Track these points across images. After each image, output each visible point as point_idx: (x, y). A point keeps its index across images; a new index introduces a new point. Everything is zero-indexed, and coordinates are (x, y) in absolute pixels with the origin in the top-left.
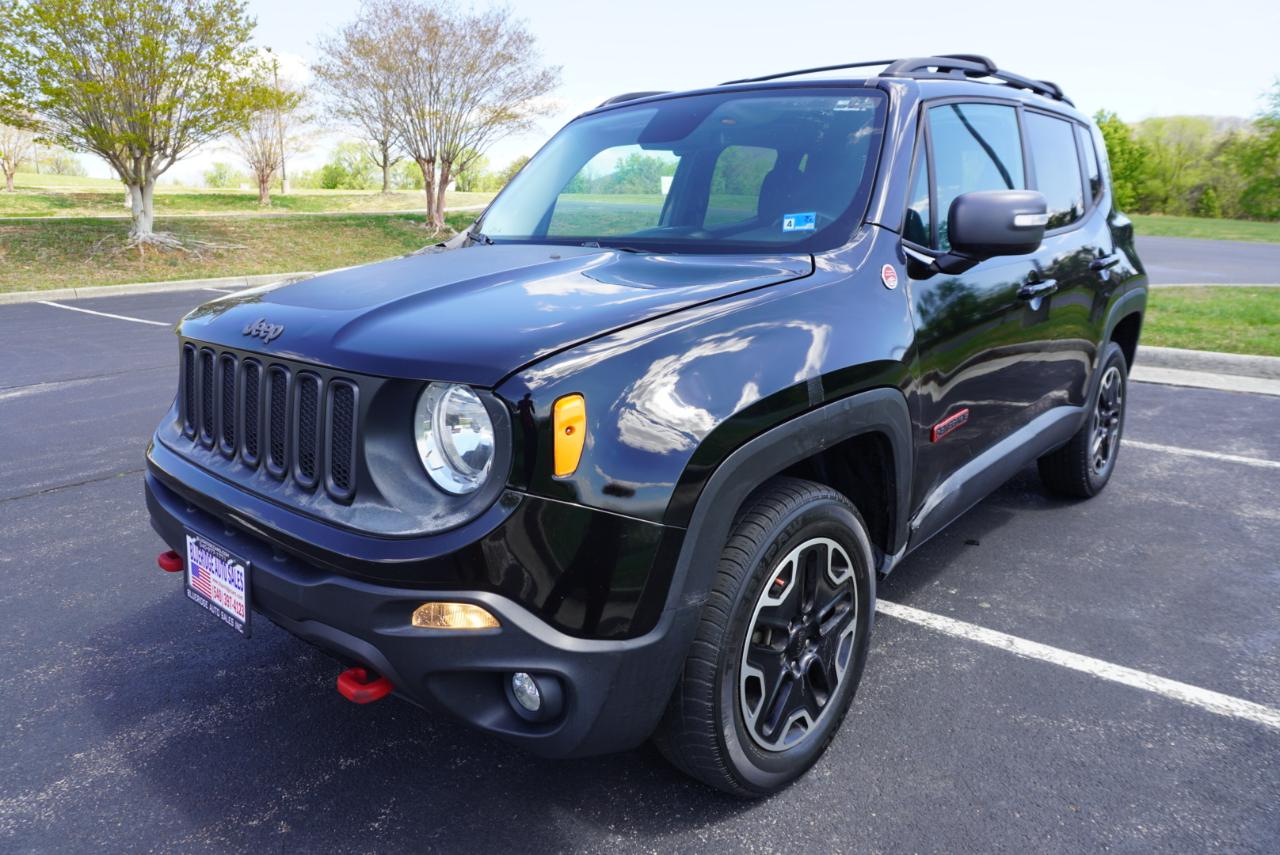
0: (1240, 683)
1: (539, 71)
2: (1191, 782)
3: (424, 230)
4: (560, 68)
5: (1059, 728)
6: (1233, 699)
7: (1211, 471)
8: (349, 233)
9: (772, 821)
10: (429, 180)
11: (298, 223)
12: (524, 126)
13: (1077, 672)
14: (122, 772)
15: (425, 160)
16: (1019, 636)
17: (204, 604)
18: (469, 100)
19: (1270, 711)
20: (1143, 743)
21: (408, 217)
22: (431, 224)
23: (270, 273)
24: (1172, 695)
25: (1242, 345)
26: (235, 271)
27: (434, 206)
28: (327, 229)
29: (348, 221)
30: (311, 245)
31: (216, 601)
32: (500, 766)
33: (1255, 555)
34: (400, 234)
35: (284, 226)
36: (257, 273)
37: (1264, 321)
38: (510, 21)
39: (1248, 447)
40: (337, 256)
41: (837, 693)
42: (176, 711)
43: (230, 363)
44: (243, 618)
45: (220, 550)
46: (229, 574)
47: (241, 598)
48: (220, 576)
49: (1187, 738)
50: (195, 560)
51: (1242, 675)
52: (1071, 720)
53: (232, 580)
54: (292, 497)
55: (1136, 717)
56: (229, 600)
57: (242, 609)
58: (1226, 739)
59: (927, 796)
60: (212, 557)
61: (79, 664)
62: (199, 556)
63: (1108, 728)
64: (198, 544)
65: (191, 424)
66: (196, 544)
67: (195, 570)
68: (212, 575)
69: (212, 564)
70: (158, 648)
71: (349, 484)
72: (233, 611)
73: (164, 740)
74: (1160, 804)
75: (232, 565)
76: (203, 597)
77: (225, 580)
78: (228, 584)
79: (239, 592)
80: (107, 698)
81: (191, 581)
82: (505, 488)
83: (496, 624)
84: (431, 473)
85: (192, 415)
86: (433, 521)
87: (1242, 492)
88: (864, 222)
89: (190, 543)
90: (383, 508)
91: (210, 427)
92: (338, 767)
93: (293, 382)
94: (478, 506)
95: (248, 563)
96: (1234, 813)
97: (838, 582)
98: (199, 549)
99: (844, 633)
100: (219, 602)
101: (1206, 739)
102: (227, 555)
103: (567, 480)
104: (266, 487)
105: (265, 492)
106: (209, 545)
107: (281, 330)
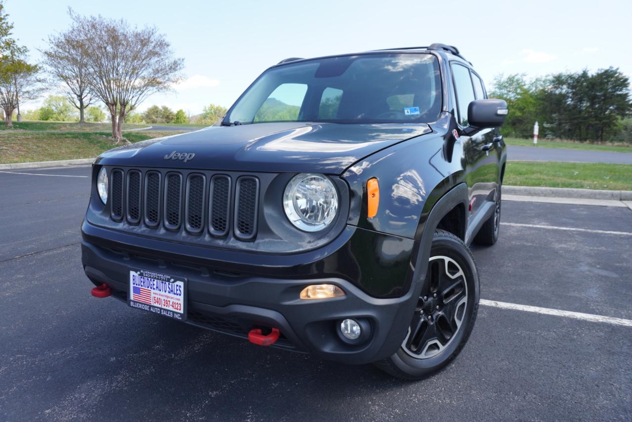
0: (593, 309)
1: (172, 60)
2: (599, 349)
3: (111, 140)
4: (183, 60)
5: (536, 335)
6: (595, 315)
7: (533, 232)
8: (68, 141)
9: (442, 389)
10: (114, 114)
11: (38, 136)
12: (165, 87)
13: (529, 312)
14: (82, 416)
15: (110, 104)
17: (147, 308)
18: (134, 72)
19: (611, 318)
20: (572, 336)
22: (115, 137)
23: (24, 162)
24: (572, 317)
25: (519, 183)
26: (3, 161)
27: (116, 128)
28: (55, 139)
29: (67, 135)
31: (156, 305)
32: (297, 384)
33: (569, 262)
34: (98, 142)
35: (30, 137)
36: (17, 162)
38: (156, 35)
41: (459, 330)
42: (97, 381)
43: (152, 176)
44: (182, 312)
45: (162, 275)
46: (169, 288)
47: (179, 300)
48: (160, 290)
49: (587, 332)
50: (137, 285)
51: (592, 306)
52: (539, 331)
53: (172, 291)
54: (210, 242)
55: (563, 327)
56: (168, 302)
57: (179, 306)
58: (602, 331)
59: (501, 369)
60: (154, 280)
61: (18, 364)
62: (141, 282)
63: (555, 332)
64: (141, 275)
65: (118, 213)
66: (139, 275)
67: (137, 290)
68: (152, 291)
69: (154, 285)
70: (65, 351)
71: (252, 231)
72: (171, 308)
73: (98, 396)
74: (593, 358)
75: (174, 282)
76: (145, 304)
77: (165, 292)
78: (167, 294)
79: (178, 297)
80: (48, 380)
81: (132, 298)
82: (347, 224)
83: (343, 294)
84: (293, 223)
85: (118, 208)
86: (309, 244)
87: (549, 239)
88: (442, 111)
89: (134, 276)
90: (277, 240)
91: (134, 213)
92: (211, 396)
93: (208, 181)
94: (333, 234)
95: (186, 279)
96: (622, 358)
97: (453, 277)
98: (141, 278)
99: (460, 304)
100: (158, 306)
101: (594, 332)
102: (169, 277)
103: (372, 220)
104: (190, 239)
105: (192, 241)
106: (153, 274)
107: (194, 155)
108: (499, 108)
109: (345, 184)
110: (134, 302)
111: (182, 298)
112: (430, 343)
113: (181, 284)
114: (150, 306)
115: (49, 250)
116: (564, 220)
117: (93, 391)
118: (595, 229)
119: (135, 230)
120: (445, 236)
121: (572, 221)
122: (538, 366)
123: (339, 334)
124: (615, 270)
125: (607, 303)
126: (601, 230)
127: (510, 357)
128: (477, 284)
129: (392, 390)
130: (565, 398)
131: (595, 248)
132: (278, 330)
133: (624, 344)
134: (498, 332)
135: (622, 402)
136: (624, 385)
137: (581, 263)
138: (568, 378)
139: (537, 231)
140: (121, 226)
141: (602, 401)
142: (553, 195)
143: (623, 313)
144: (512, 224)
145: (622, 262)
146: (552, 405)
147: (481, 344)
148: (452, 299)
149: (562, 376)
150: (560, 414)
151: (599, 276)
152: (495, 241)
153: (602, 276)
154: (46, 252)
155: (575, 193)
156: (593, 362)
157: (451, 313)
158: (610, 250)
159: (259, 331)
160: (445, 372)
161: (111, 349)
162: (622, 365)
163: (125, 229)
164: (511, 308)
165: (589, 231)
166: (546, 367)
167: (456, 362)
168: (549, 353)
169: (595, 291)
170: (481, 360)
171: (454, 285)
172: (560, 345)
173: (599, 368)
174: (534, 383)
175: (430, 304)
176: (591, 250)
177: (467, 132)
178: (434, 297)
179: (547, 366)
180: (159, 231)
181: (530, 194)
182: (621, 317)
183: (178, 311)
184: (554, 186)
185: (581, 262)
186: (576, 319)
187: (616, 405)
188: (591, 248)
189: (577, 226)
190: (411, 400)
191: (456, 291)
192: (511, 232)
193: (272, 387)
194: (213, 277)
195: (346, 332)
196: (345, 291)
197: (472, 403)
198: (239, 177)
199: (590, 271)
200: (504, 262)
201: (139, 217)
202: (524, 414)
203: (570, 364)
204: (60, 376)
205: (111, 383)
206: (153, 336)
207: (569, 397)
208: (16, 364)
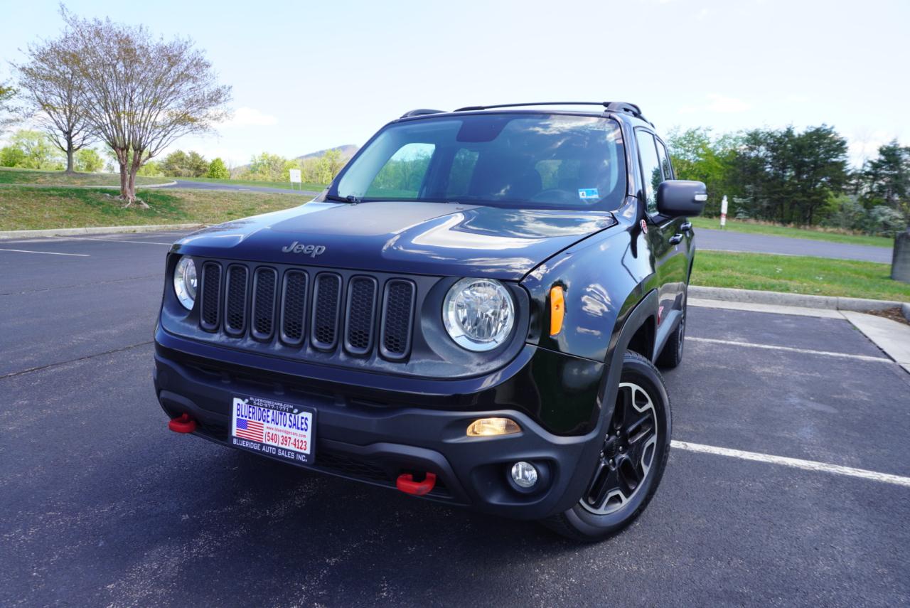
0: (808, 454)
1: (213, 88)
2: (816, 504)
3: (119, 202)
4: (230, 88)
5: (739, 485)
6: (810, 462)
7: (726, 350)
8: (53, 201)
9: (626, 553)
10: (124, 163)
11: (7, 192)
12: (202, 127)
13: (728, 456)
14: (159, 592)
15: (119, 148)
16: (687, 442)
17: (257, 447)
18: (156, 103)
19: (830, 466)
20: (783, 488)
21: (104, 191)
22: (125, 197)
24: (782, 464)
27: (127, 184)
28: (33, 197)
29: (52, 192)
30: (22, 210)
31: (270, 443)
32: (440, 548)
33: (775, 392)
34: (100, 204)
37: (706, 269)
38: (192, 50)
39: (736, 337)
40: (46, 219)
41: (646, 478)
42: (169, 546)
43: (264, 274)
44: (308, 451)
45: (281, 405)
46: (290, 421)
47: (305, 436)
48: (277, 424)
49: (801, 483)
50: (242, 416)
51: (806, 450)
52: (742, 481)
53: (295, 425)
54: (346, 361)
55: (772, 476)
56: (288, 440)
57: (304, 444)
58: (819, 481)
59: (697, 528)
60: (268, 411)
61: (53, 525)
62: (250, 412)
63: (763, 483)
64: (250, 403)
65: (211, 320)
66: (247, 404)
67: (242, 424)
68: (266, 424)
69: (268, 416)
70: (115, 506)
71: (404, 349)
72: (292, 447)
73: (176, 566)
74: (810, 516)
75: (298, 413)
76: (254, 442)
77: (285, 425)
78: (287, 428)
79: (303, 433)
80: (100, 545)
81: (234, 433)
82: (526, 343)
83: (519, 430)
84: (455, 340)
85: (211, 314)
86: (478, 367)
87: (748, 360)
88: (627, 195)
89: (239, 404)
90: (437, 362)
91: (236, 321)
92: (328, 565)
93: (346, 283)
94: (509, 356)
95: (315, 409)
96: (845, 515)
97: (641, 410)
98: (250, 407)
99: (648, 444)
100: (273, 444)
101: (810, 482)
102: (292, 407)
103: (555, 338)
104: (318, 358)
105: (321, 361)
106: (267, 402)
107: (324, 249)
108: (697, 192)
109: (524, 293)
110: (239, 439)
111: (308, 434)
112: (611, 494)
113: (309, 416)
114: (262, 445)
115: (55, 365)
116: (766, 335)
117: (168, 560)
118: (806, 349)
119: (239, 344)
120: (634, 358)
121: (776, 337)
122: (742, 524)
123: (510, 480)
124: (834, 403)
125: (824, 446)
126: (813, 349)
127: (707, 514)
128: (669, 419)
129: (563, 555)
130: (778, 564)
131: (808, 374)
132: (434, 475)
133: (847, 498)
134: (691, 481)
135: (846, 568)
136: (847, 548)
137: (791, 394)
138: (781, 539)
139: (732, 350)
140: (217, 338)
141: (823, 567)
142: (750, 300)
143: (844, 459)
144: (699, 339)
145: (841, 394)
146: (763, 572)
147: (670, 497)
148: (638, 438)
149: (774, 537)
150: (773, 583)
151: (813, 410)
152: (679, 361)
153: (818, 412)
154: (52, 368)
155: (779, 298)
156: (811, 520)
157: (637, 457)
158: (826, 377)
159: (410, 476)
160: (628, 532)
161: (180, 504)
162: (844, 524)
163: (223, 342)
164: (704, 451)
165: (799, 350)
166: (754, 527)
167: (640, 519)
168: (756, 508)
169: (809, 431)
170: (672, 517)
171: (642, 420)
172: (768, 499)
173: (817, 527)
174: (739, 546)
175: (612, 443)
176: (803, 376)
177: (656, 222)
178: (616, 436)
179: (755, 525)
180: (274, 346)
181: (719, 297)
182: (843, 465)
183: (302, 451)
184: (751, 288)
186: (787, 466)
187: (839, 572)
188: (802, 374)
189: (783, 344)
190: (589, 567)
191: (644, 428)
192: (698, 350)
193: (409, 552)
194: (352, 407)
195: (517, 478)
196: (522, 427)
197: (665, 570)
198: (388, 280)
199: (801, 405)
200: (692, 391)
201: (243, 328)
202: (730, 583)
203: (782, 522)
204: (116, 540)
205: (190, 548)
206: (234, 486)
207: (782, 563)
208: (49, 525)
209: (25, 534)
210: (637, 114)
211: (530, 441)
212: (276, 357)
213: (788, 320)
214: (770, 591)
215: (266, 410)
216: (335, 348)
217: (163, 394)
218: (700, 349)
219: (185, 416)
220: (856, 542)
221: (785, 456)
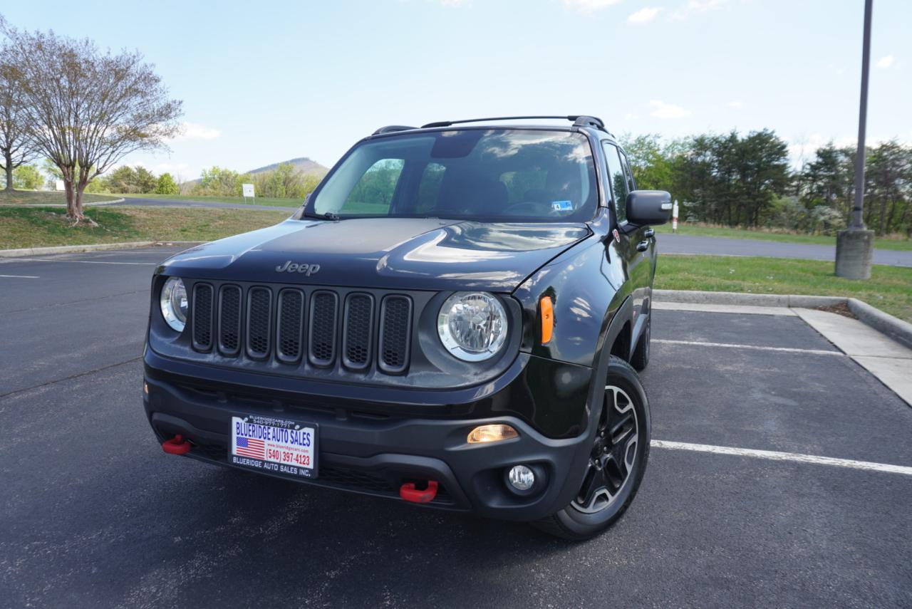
0: (774, 445)
1: (163, 103)
2: (786, 491)
4: (180, 102)
5: (714, 479)
6: (778, 452)
7: (690, 350)
10: (70, 181)
12: (152, 142)
13: (702, 452)
15: (65, 165)
17: (258, 465)
18: (103, 118)
19: (795, 455)
20: (755, 478)
21: (49, 210)
22: (72, 215)
24: (751, 455)
27: (74, 202)
31: (272, 460)
33: (738, 388)
34: (44, 223)
37: (665, 273)
38: (140, 64)
39: (697, 337)
41: (630, 476)
42: (165, 568)
43: (258, 293)
44: (311, 466)
45: (282, 421)
46: (292, 437)
47: (307, 451)
48: (278, 441)
49: (771, 473)
50: (242, 434)
51: (773, 441)
52: (716, 474)
53: (296, 441)
54: (345, 377)
55: (743, 468)
56: (291, 456)
57: (307, 459)
58: (787, 470)
59: (679, 521)
60: (269, 428)
61: (40, 554)
62: (250, 430)
63: (736, 475)
64: (250, 421)
65: (204, 339)
66: (247, 422)
67: (242, 442)
68: (266, 442)
69: (269, 433)
70: (103, 532)
71: (403, 362)
72: (294, 463)
73: (175, 588)
74: (781, 503)
75: (299, 429)
76: (255, 460)
77: (286, 442)
78: (289, 444)
79: (306, 448)
80: (93, 572)
81: (235, 449)
82: (519, 352)
83: (517, 435)
84: (451, 351)
85: (204, 335)
86: (475, 377)
87: (711, 359)
88: (599, 206)
89: (238, 423)
90: (435, 373)
91: (230, 341)
92: (329, 577)
93: (342, 300)
94: (504, 365)
95: (317, 425)
96: (812, 500)
97: (623, 411)
98: (250, 425)
99: (630, 443)
100: (275, 460)
101: (779, 471)
102: (293, 423)
103: (546, 346)
104: (317, 374)
105: (320, 377)
106: (268, 419)
107: (318, 267)
108: (662, 201)
109: (516, 304)
110: (239, 458)
111: (311, 450)
112: (598, 494)
113: (311, 431)
114: (263, 462)
115: (21, 391)
116: (725, 334)
117: (166, 583)
118: (764, 346)
119: (234, 363)
120: (615, 362)
121: (734, 336)
122: (721, 515)
123: (508, 484)
124: (793, 396)
125: (788, 437)
126: (770, 346)
127: (687, 507)
128: (648, 419)
129: (557, 554)
130: (757, 549)
131: (767, 370)
132: (436, 483)
133: (813, 484)
134: (669, 477)
135: (819, 549)
136: (817, 530)
137: (753, 390)
138: (757, 526)
139: (695, 350)
140: (211, 358)
141: (797, 549)
142: (707, 301)
143: (808, 448)
144: (663, 341)
145: (800, 387)
146: (744, 557)
147: (651, 494)
148: (621, 438)
149: (750, 524)
150: (754, 567)
151: (776, 404)
152: (646, 363)
153: (780, 405)
154: (17, 395)
155: (734, 298)
156: (783, 507)
157: (620, 455)
158: (784, 371)
159: (413, 485)
160: (615, 529)
161: (170, 527)
162: (813, 509)
163: (217, 362)
164: (678, 448)
165: (757, 348)
166: (731, 516)
167: (625, 516)
168: (732, 499)
169: (774, 423)
170: (654, 512)
171: (624, 421)
172: (742, 490)
173: (789, 513)
174: (720, 535)
175: (597, 444)
176: (763, 372)
177: (626, 231)
179: (732, 514)
180: (271, 364)
181: (678, 300)
182: (807, 454)
183: (306, 466)
184: (707, 289)
185: (752, 387)
186: (757, 457)
187: (812, 552)
188: (762, 370)
189: (741, 343)
190: (582, 564)
191: (625, 428)
192: (662, 351)
193: (407, 561)
194: (353, 421)
195: (514, 482)
196: (519, 432)
197: (653, 562)
198: (385, 296)
199: (764, 399)
200: (661, 391)
201: (238, 347)
202: (714, 570)
203: (757, 510)
204: (109, 566)
205: (186, 570)
206: (223, 506)
207: (761, 548)
208: (37, 554)
209: (12, 565)
210: (601, 127)
211: (527, 445)
212: (271, 375)
213: (744, 319)
214: (751, 575)
215: (266, 427)
216: (334, 363)
217: (156, 416)
218: (664, 350)
219: (178, 437)
220: (826, 524)
221: (753, 449)
